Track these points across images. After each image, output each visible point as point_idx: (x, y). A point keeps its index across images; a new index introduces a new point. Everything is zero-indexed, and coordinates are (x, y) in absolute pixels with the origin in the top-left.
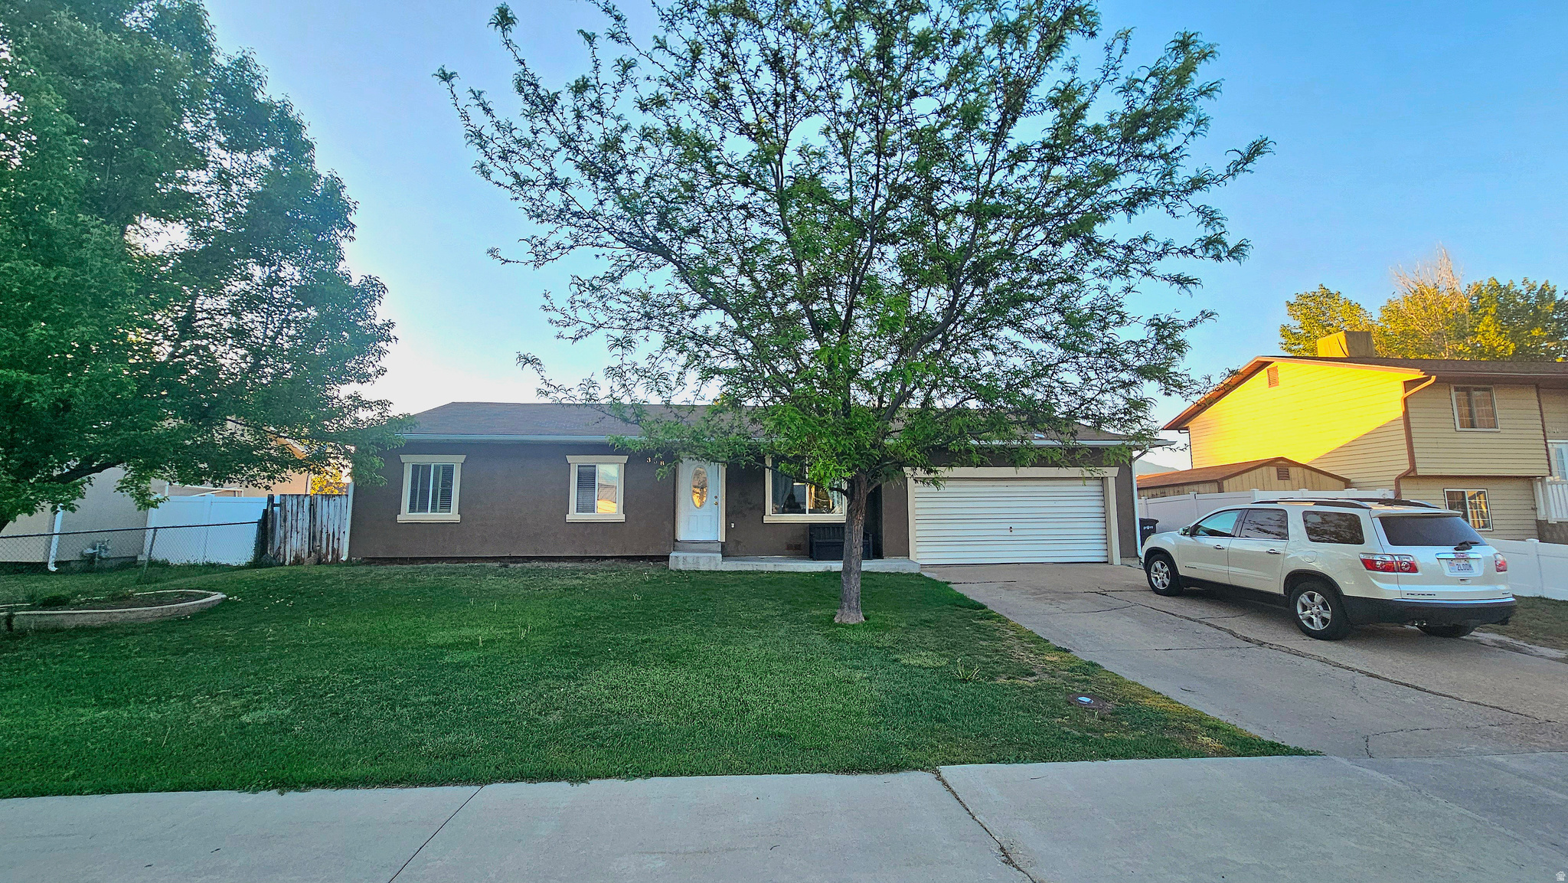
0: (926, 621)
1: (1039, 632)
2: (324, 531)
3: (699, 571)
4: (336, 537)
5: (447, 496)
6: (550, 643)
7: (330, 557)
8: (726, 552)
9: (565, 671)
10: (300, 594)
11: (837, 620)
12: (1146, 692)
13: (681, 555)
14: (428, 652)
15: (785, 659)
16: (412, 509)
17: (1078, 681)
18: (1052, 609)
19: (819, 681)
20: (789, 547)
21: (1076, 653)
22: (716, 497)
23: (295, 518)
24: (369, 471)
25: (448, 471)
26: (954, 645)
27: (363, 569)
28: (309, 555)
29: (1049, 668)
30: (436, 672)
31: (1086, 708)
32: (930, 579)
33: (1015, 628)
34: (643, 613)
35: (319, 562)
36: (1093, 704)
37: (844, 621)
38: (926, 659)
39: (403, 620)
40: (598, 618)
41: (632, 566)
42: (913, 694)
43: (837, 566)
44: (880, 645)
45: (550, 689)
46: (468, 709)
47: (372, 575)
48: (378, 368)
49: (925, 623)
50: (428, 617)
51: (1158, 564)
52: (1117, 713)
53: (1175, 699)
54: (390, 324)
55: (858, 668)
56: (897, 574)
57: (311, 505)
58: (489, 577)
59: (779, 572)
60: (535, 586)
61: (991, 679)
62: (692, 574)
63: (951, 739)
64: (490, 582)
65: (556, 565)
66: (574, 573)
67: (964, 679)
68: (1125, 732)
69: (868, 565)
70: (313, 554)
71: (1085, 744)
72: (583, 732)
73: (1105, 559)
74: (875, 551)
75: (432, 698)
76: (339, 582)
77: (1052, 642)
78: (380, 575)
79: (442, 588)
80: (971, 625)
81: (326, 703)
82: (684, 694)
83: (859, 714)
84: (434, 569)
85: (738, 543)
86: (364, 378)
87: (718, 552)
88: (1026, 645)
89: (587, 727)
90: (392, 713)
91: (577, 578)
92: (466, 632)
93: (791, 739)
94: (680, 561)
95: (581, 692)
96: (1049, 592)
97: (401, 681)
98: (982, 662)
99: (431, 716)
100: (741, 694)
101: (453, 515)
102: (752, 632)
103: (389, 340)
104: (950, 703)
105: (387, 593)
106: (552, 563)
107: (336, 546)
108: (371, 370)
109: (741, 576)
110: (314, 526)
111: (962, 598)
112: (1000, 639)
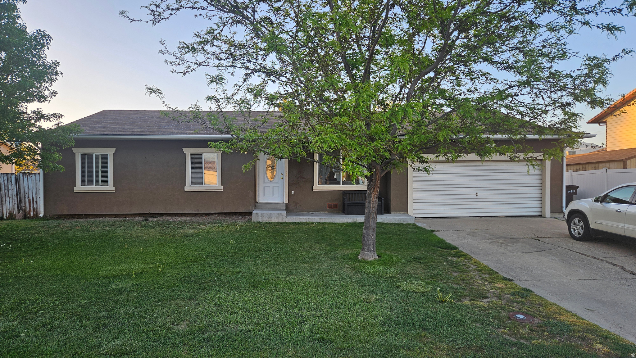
0: (417, 258)
1: (492, 266)
2: (27, 197)
3: (271, 223)
4: (35, 200)
5: (105, 175)
6: (178, 274)
7: (32, 214)
8: (289, 210)
9: (188, 294)
10: (15, 240)
11: (360, 258)
12: (562, 311)
13: (260, 212)
14: (100, 281)
15: (327, 285)
16: (83, 183)
17: (516, 302)
18: (502, 250)
19: (348, 301)
20: (330, 206)
21: (516, 282)
22: (282, 174)
23: (6, 188)
24: (53, 162)
25: (105, 158)
26: (436, 276)
27: (54, 223)
28: (19, 212)
29: (497, 292)
30: (107, 295)
31: (521, 321)
32: (421, 228)
33: (477, 263)
34: (236, 253)
35: (25, 217)
36: (526, 320)
37: (365, 258)
38: (417, 286)
39: (83, 259)
40: (208, 256)
41: (228, 219)
42: (409, 311)
43: (360, 219)
44: (388, 275)
45: (179, 307)
46: (129, 322)
47: (61, 227)
48: (52, 91)
49: (417, 259)
50: (99, 256)
51: (576, 221)
52: (542, 327)
53: (581, 316)
54: (57, 64)
55: (373, 292)
56: (399, 224)
57: (16, 180)
58: (136, 228)
59: (323, 223)
60: (166, 234)
61: (459, 300)
62: (267, 225)
63: (432, 343)
64: (137, 231)
65: (179, 219)
66: (191, 224)
67: (442, 301)
68: (545, 339)
69: (382, 218)
70: (21, 211)
71: (519, 348)
72: (201, 337)
73: (539, 214)
74: (385, 209)
75: (105, 314)
76: (39, 232)
77: (501, 274)
78: (66, 227)
79: (106, 236)
80: (447, 261)
81: (38, 317)
82: (264, 310)
83: (374, 325)
84: (100, 222)
85: (296, 203)
86: (42, 98)
87: (283, 210)
88: (483, 276)
89: (203, 333)
90: (80, 325)
91: (193, 228)
92: (124, 267)
93: (330, 342)
94: (259, 216)
95: (200, 308)
96: (501, 237)
97: (85, 302)
98: (454, 289)
99: (105, 326)
100: (299, 310)
101: (110, 187)
102: (305, 265)
103: (57, 74)
104: (432, 318)
105: (71, 239)
106: (177, 218)
107: (35, 206)
108: (46, 93)
109: (298, 226)
110: (20, 193)
111: (442, 242)
112: (466, 272)
